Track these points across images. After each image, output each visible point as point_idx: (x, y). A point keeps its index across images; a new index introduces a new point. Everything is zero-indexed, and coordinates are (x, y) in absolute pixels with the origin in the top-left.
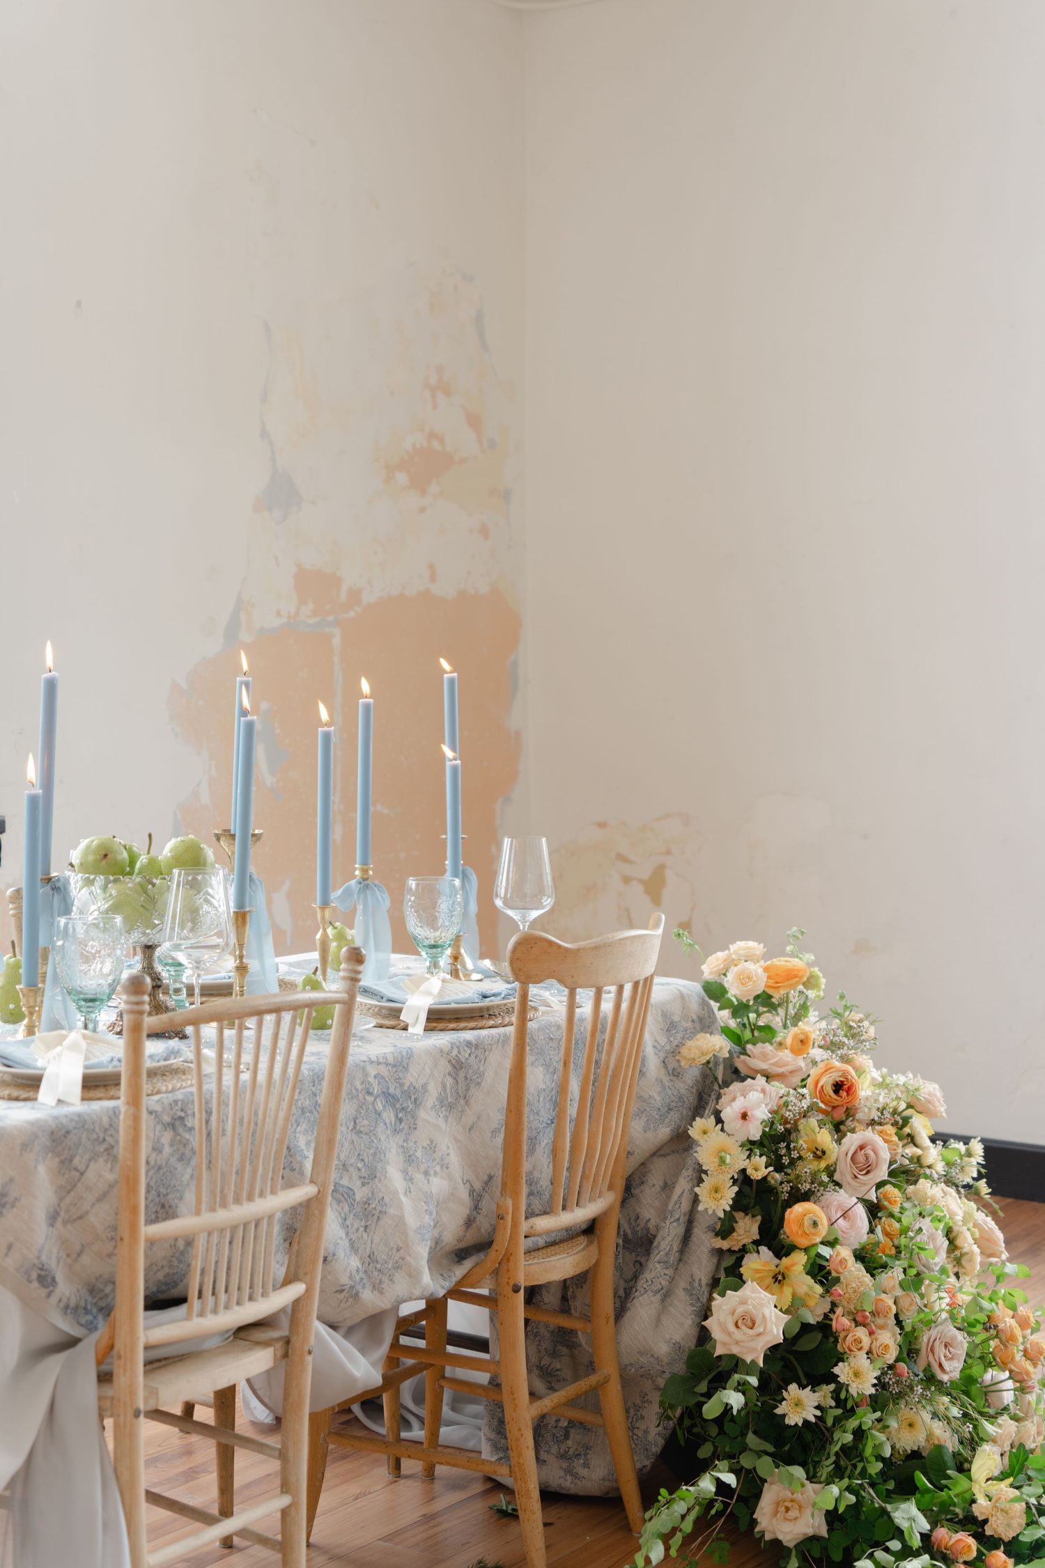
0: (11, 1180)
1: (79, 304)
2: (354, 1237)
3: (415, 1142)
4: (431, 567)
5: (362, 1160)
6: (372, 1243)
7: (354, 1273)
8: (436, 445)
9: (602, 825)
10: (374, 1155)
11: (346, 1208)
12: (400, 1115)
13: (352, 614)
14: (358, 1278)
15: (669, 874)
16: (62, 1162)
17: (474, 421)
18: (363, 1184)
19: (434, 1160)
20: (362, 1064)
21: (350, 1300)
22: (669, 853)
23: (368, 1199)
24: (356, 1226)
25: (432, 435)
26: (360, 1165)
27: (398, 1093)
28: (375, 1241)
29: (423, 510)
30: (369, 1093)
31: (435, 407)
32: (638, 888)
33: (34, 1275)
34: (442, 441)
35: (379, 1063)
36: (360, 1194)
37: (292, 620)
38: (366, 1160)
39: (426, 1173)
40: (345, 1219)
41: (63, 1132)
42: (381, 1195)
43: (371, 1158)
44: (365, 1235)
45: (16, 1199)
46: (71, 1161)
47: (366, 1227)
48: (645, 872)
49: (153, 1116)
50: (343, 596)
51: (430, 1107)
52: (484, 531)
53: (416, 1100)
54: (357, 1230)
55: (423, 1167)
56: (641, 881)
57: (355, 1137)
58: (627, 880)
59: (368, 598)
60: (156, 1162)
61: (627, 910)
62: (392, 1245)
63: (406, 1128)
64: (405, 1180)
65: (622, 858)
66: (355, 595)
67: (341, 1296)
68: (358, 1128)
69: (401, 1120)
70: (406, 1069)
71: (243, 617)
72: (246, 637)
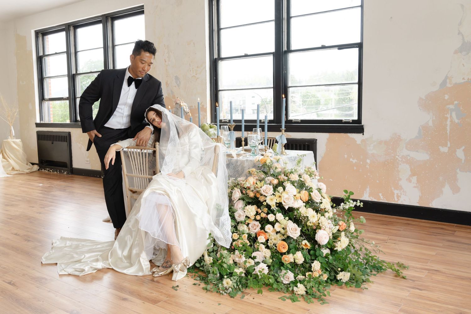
37: (470, 80)
71: (448, 81)
72: (449, 85)
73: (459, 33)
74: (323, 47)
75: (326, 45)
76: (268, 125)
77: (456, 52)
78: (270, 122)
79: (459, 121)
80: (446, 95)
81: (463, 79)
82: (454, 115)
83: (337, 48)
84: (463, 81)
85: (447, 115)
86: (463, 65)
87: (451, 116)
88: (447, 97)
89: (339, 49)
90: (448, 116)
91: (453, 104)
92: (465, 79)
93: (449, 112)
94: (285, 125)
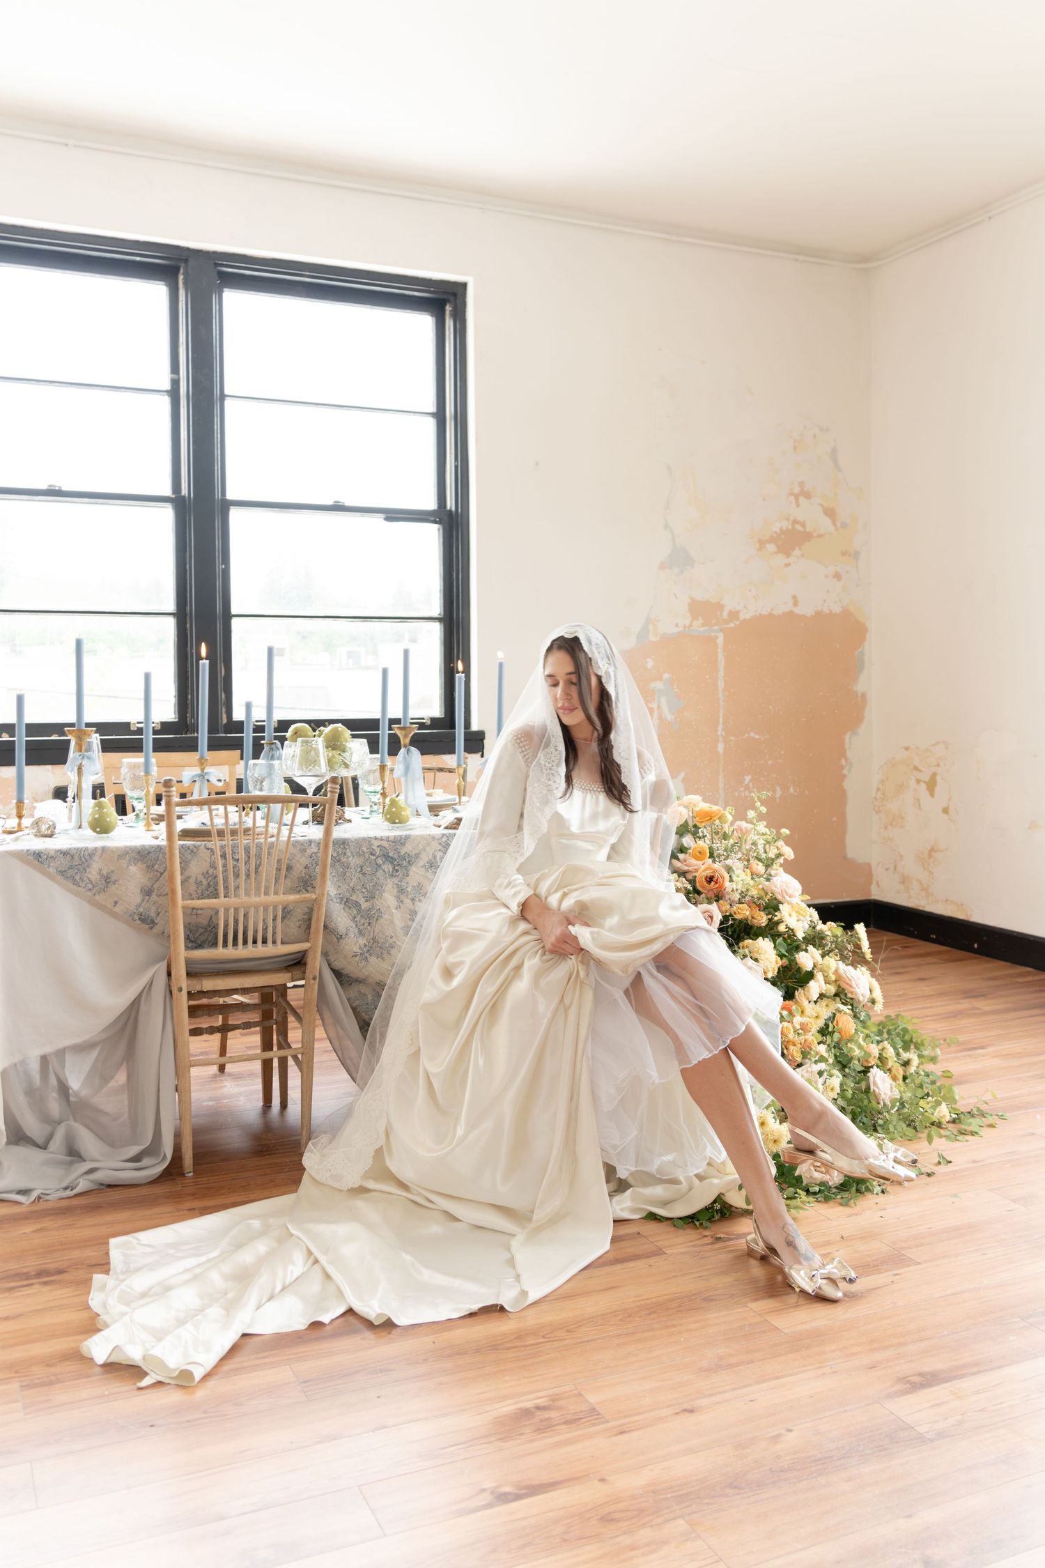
0: (113, 871)
1: (537, 464)
2: (361, 928)
3: (407, 883)
4: (794, 597)
5: (366, 888)
6: (374, 932)
7: (362, 946)
8: (799, 527)
9: (907, 749)
10: (374, 886)
11: (355, 912)
12: (396, 868)
13: (732, 625)
14: (365, 949)
15: (938, 778)
16: (148, 867)
17: (830, 513)
18: (366, 901)
19: (420, 893)
20: (369, 839)
21: (363, 962)
22: (938, 765)
23: (370, 908)
24: (362, 922)
25: (795, 522)
26: (364, 890)
27: (396, 856)
28: (376, 931)
29: (787, 565)
30: (372, 854)
31: (798, 506)
32: (923, 786)
33: (136, 918)
34: (803, 525)
35: (382, 840)
36: (364, 905)
37: (687, 629)
38: (368, 888)
39: (413, 900)
40: (355, 918)
41: (146, 852)
42: (378, 907)
43: (371, 888)
44: (369, 928)
45: (115, 881)
46: (153, 867)
47: (369, 923)
48: (926, 777)
49: (209, 851)
50: (725, 614)
51: (420, 865)
52: (838, 576)
53: (409, 861)
54: (364, 924)
55: (410, 896)
56: (925, 782)
57: (361, 876)
58: (918, 781)
59: (743, 616)
60: (213, 873)
61: (918, 800)
62: (387, 934)
63: (401, 875)
64: (397, 901)
65: (916, 768)
66: (734, 615)
67: (357, 959)
68: (364, 871)
69: (397, 871)
70: (403, 845)
71: (651, 627)
72: (653, 638)
73: (667, 526)
74: (338, 508)
75: (347, 504)
76: (153, 738)
77: (662, 566)
78: (166, 727)
79: (673, 717)
80: (649, 660)
81: (677, 625)
82: (664, 701)
83: (383, 516)
84: (676, 630)
85: (651, 703)
86: (675, 595)
87: (659, 707)
88: (650, 664)
89: (388, 519)
90: (653, 706)
91: (661, 679)
92: (678, 627)
93: (656, 697)
94: (208, 737)
